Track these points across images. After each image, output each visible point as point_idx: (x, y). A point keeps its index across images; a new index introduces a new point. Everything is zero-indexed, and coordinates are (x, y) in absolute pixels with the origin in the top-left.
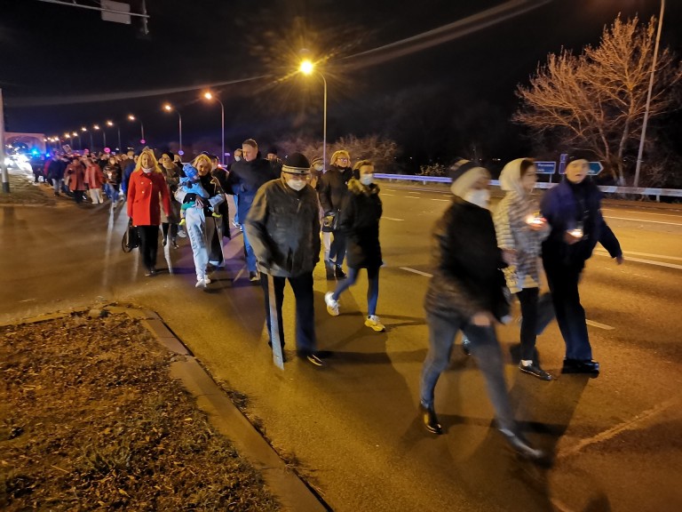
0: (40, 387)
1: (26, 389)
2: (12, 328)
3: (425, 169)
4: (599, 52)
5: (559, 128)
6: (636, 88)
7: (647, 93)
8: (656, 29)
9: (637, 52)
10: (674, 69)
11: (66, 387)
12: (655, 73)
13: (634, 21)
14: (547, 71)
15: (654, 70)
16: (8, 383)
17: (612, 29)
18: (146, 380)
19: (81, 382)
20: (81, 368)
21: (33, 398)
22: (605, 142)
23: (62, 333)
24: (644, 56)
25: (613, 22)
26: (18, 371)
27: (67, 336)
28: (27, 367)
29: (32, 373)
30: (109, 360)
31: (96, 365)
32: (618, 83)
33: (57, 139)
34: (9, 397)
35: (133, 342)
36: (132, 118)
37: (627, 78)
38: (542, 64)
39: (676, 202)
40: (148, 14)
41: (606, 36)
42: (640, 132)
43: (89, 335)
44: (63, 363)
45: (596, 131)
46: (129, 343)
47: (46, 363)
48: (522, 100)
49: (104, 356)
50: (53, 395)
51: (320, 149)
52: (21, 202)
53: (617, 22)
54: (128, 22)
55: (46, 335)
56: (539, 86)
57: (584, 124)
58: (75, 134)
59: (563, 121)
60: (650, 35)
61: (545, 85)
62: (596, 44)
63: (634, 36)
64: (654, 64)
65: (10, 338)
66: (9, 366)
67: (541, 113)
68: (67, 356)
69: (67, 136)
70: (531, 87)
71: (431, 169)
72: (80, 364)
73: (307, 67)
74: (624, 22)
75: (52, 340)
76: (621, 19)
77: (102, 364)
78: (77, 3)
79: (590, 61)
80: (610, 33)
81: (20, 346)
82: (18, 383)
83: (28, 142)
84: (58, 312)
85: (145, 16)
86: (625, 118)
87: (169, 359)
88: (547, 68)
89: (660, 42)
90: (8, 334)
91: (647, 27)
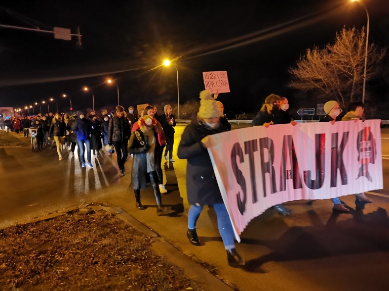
0: (68, 268)
1: (59, 271)
2: (32, 225)
3: (238, 116)
4: (335, 46)
5: (316, 89)
6: (357, 66)
7: (364, 68)
8: (366, 33)
9: (356, 46)
10: (378, 54)
11: (87, 267)
12: (367, 57)
13: (353, 29)
14: (306, 58)
15: (366, 55)
16: (45, 267)
17: (341, 34)
18: (143, 258)
19: (96, 263)
20: (92, 251)
21: (67, 278)
22: (341, 96)
23: (68, 226)
24: (360, 48)
25: (342, 30)
26: (48, 256)
27: (73, 229)
28: (53, 252)
29: (58, 257)
30: (110, 245)
31: (102, 249)
32: (347, 63)
33: (20, 110)
34: (49, 278)
35: (119, 230)
36: (64, 96)
37: (352, 60)
38: (302, 55)
39: (386, 128)
40: (81, 34)
41: (338, 38)
42: (361, 90)
43: (88, 226)
44: (78, 249)
45: (336, 90)
46: (117, 231)
47: (66, 249)
48: (293, 75)
49: (105, 241)
50: (80, 274)
51: (176, 108)
52: (8, 145)
53: (344, 30)
54: (70, 39)
55: (58, 228)
56: (302, 67)
57: (329, 86)
58: (31, 107)
59: (317, 85)
60: (363, 36)
61: (305, 66)
62: (333, 43)
63: (353, 37)
64: (366, 52)
65: (33, 232)
66: (40, 254)
67: (304, 82)
68: (79, 243)
69: (26, 108)
70: (297, 67)
71: (241, 116)
72: (91, 249)
73: (167, 63)
74: (347, 30)
75: (63, 232)
76: (346, 28)
77: (106, 248)
78: (40, 29)
79: (329, 52)
80: (340, 36)
81: (43, 237)
82: (51, 266)
83: (4, 112)
84: (57, 212)
85: (79, 35)
86: (352, 82)
87: (149, 240)
88: (306, 56)
89: (369, 40)
90: (32, 230)
91: (361, 32)
